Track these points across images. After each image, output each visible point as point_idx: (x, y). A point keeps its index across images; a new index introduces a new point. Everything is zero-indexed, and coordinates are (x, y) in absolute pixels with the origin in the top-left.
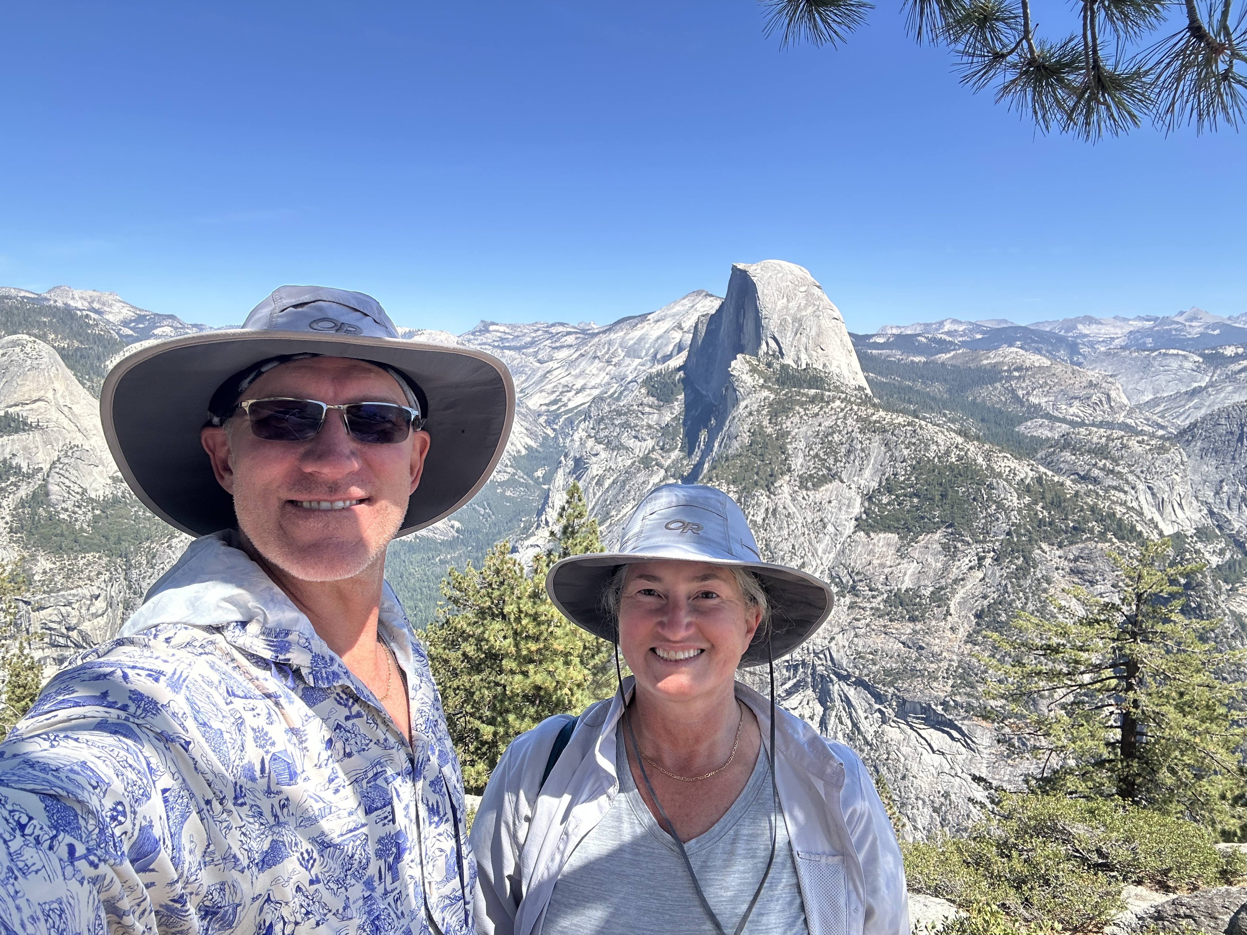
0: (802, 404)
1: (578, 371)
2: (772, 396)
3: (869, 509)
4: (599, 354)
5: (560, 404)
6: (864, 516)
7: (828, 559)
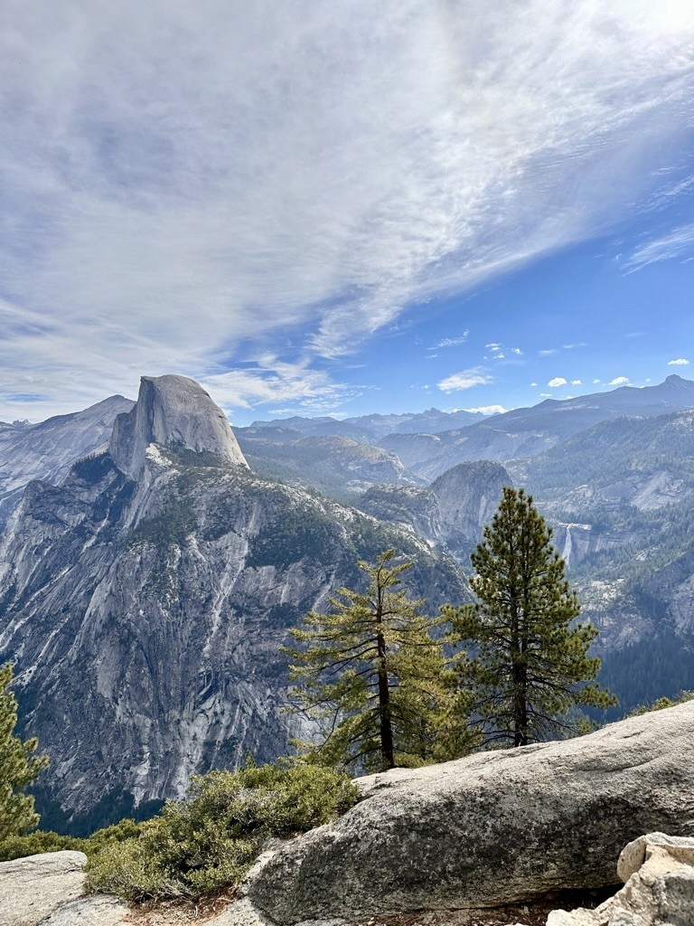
0: (202, 478)
1: (14, 460)
2: (179, 473)
3: (255, 549)
4: (33, 446)
6: (251, 555)
7: (228, 590)
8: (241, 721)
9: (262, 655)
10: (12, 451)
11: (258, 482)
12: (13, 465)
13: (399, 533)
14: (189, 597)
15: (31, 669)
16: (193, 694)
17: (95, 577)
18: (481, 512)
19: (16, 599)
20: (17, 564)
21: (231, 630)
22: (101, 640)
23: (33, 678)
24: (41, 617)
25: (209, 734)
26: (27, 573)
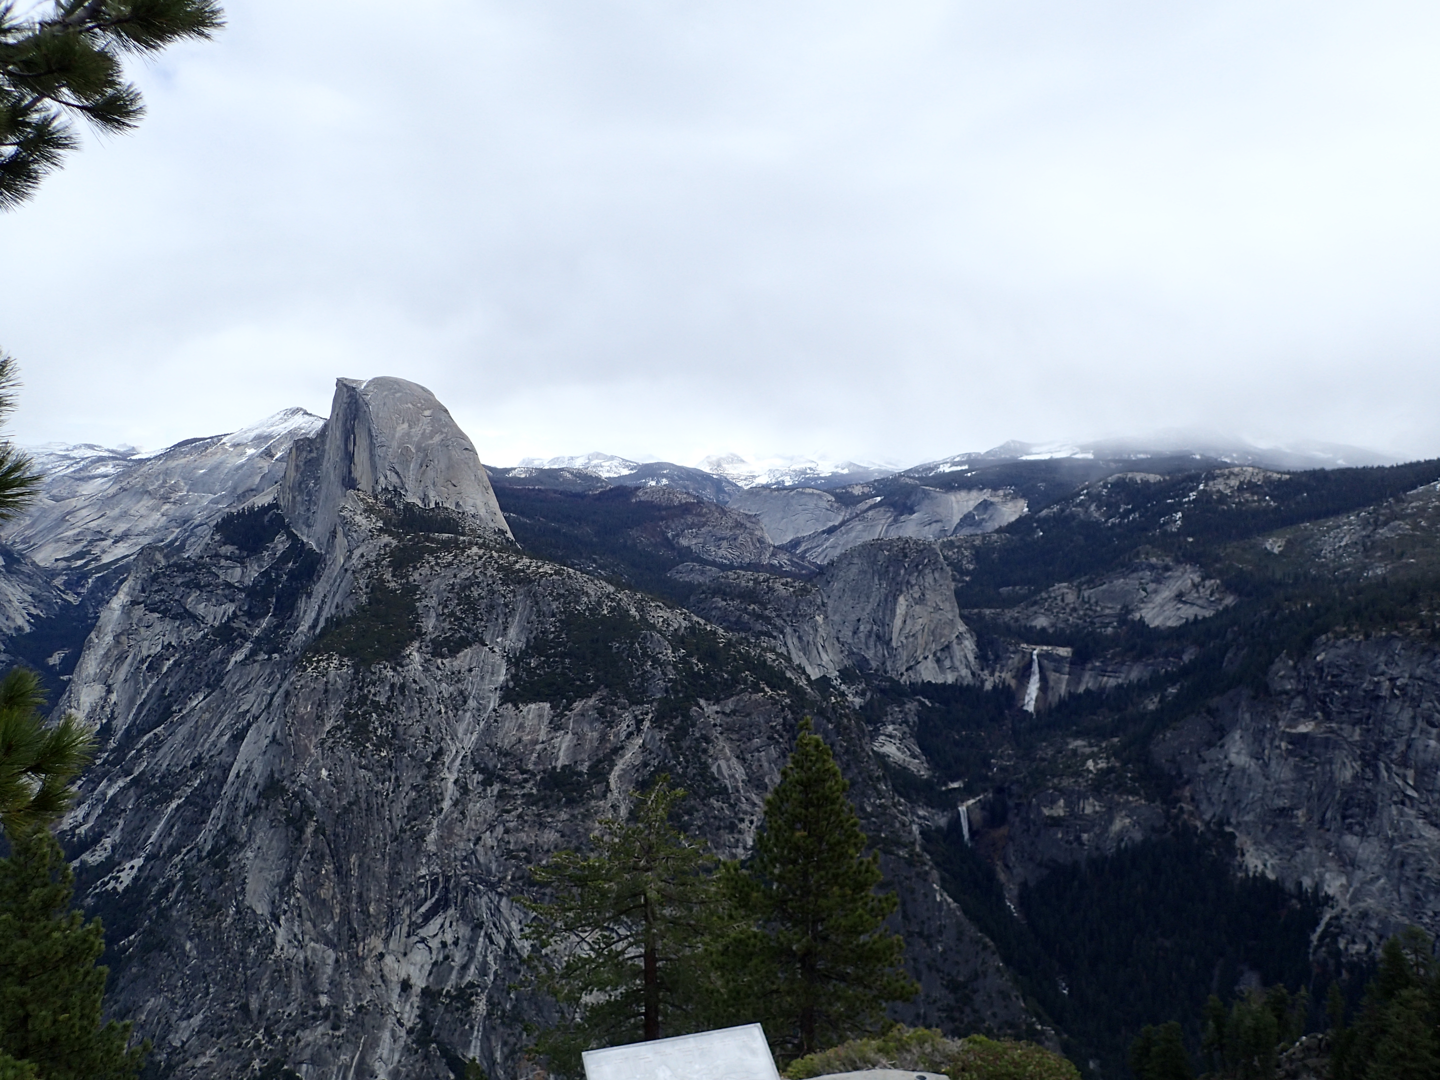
0: (432, 552)
1: (117, 511)
2: (395, 543)
3: (517, 675)
4: (150, 488)
5: (89, 557)
6: (511, 684)
7: (470, 741)
8: (486, 956)
9: (525, 850)
10: (114, 496)
11: (526, 561)
12: (116, 519)
13: (760, 655)
14: (404, 750)
15: (132, 863)
16: (407, 911)
17: (248, 711)
18: (898, 622)
19: (112, 744)
20: (116, 686)
21: (474, 807)
22: (255, 818)
23: (136, 879)
24: (153, 776)
25: (431, 979)
26: (132, 701)
